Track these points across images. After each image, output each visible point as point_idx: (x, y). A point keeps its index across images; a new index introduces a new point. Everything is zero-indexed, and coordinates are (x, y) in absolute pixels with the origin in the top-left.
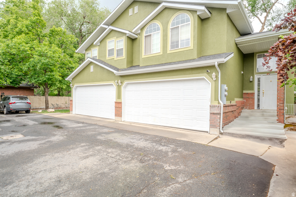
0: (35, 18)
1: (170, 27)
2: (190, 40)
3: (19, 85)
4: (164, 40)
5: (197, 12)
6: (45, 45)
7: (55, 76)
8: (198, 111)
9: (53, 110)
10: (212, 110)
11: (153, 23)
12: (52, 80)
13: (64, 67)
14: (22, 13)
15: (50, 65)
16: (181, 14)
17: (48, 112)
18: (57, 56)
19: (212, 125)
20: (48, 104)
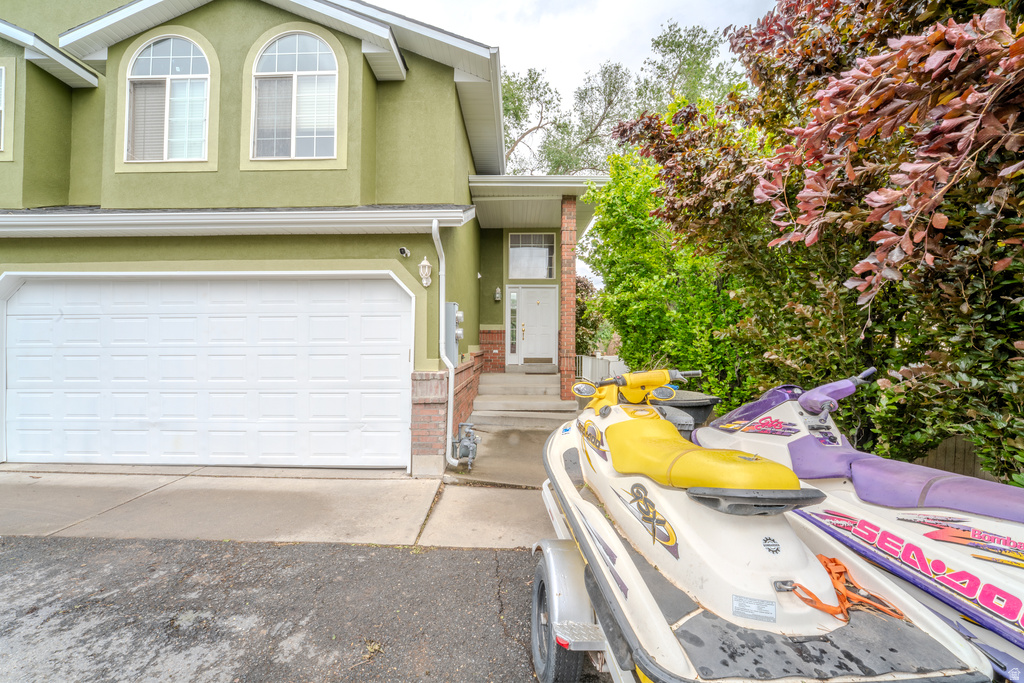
1: (253, 69)
2: (335, 136)
4: (223, 113)
5: (361, 45)
8: (366, 396)
10: (419, 390)
11: (175, 38)
16: (300, 34)
19: (419, 445)
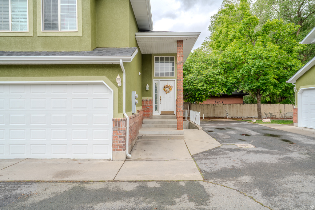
0: (247, 19)
3: (232, 93)
6: (258, 45)
7: (270, 80)
9: (269, 120)
12: (267, 84)
13: (280, 67)
14: (232, 19)
15: (266, 68)
17: (264, 123)
18: (274, 55)
20: (260, 112)
